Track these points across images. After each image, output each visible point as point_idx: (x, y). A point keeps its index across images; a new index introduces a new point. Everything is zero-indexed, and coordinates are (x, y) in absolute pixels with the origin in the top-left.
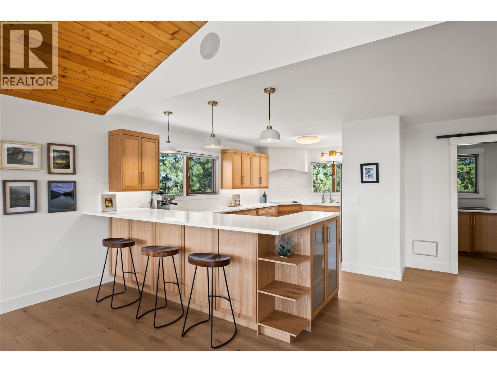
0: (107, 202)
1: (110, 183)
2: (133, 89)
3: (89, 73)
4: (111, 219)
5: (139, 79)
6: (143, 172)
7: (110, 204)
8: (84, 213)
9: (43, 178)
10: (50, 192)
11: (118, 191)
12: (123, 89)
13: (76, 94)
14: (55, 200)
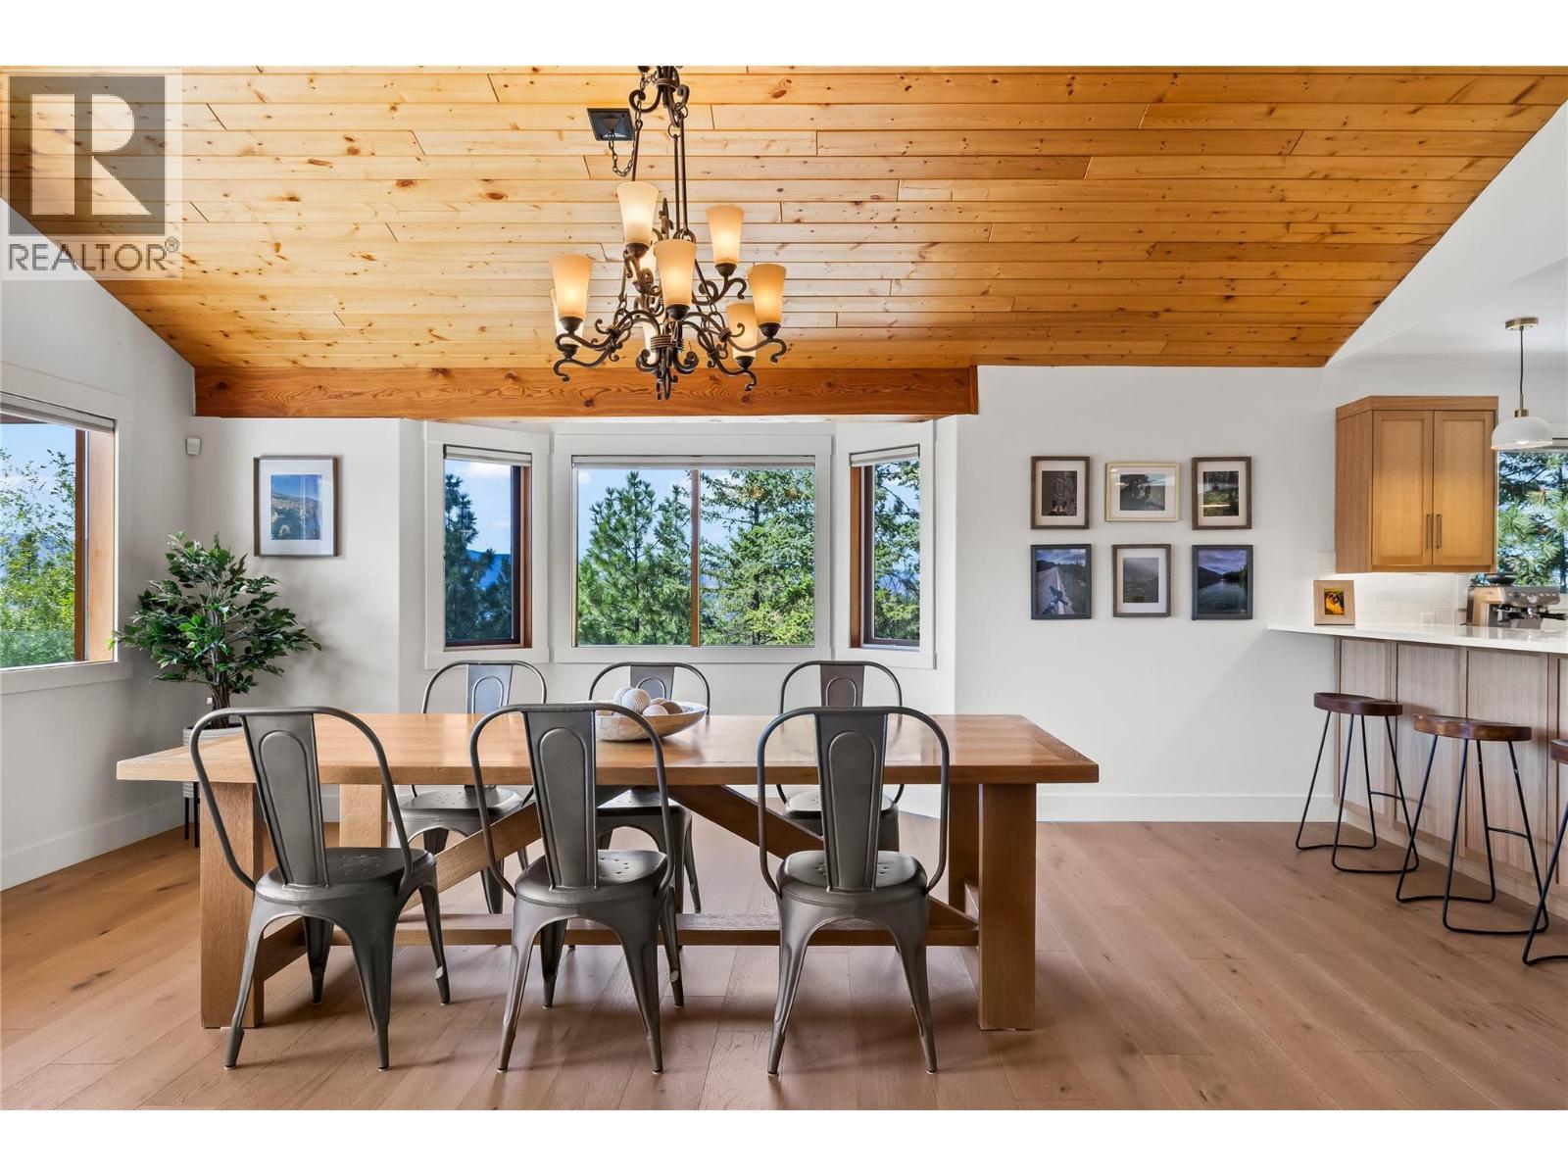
0: (1328, 600)
1: (1337, 550)
2: (1403, 278)
3: (1284, 274)
4: (1340, 640)
5: (1420, 247)
6: (1438, 516)
7: (1338, 605)
8: (1270, 628)
9: (1184, 538)
10: (1196, 572)
11: (1359, 571)
12: (1373, 288)
13: (1254, 330)
14: (1207, 590)
